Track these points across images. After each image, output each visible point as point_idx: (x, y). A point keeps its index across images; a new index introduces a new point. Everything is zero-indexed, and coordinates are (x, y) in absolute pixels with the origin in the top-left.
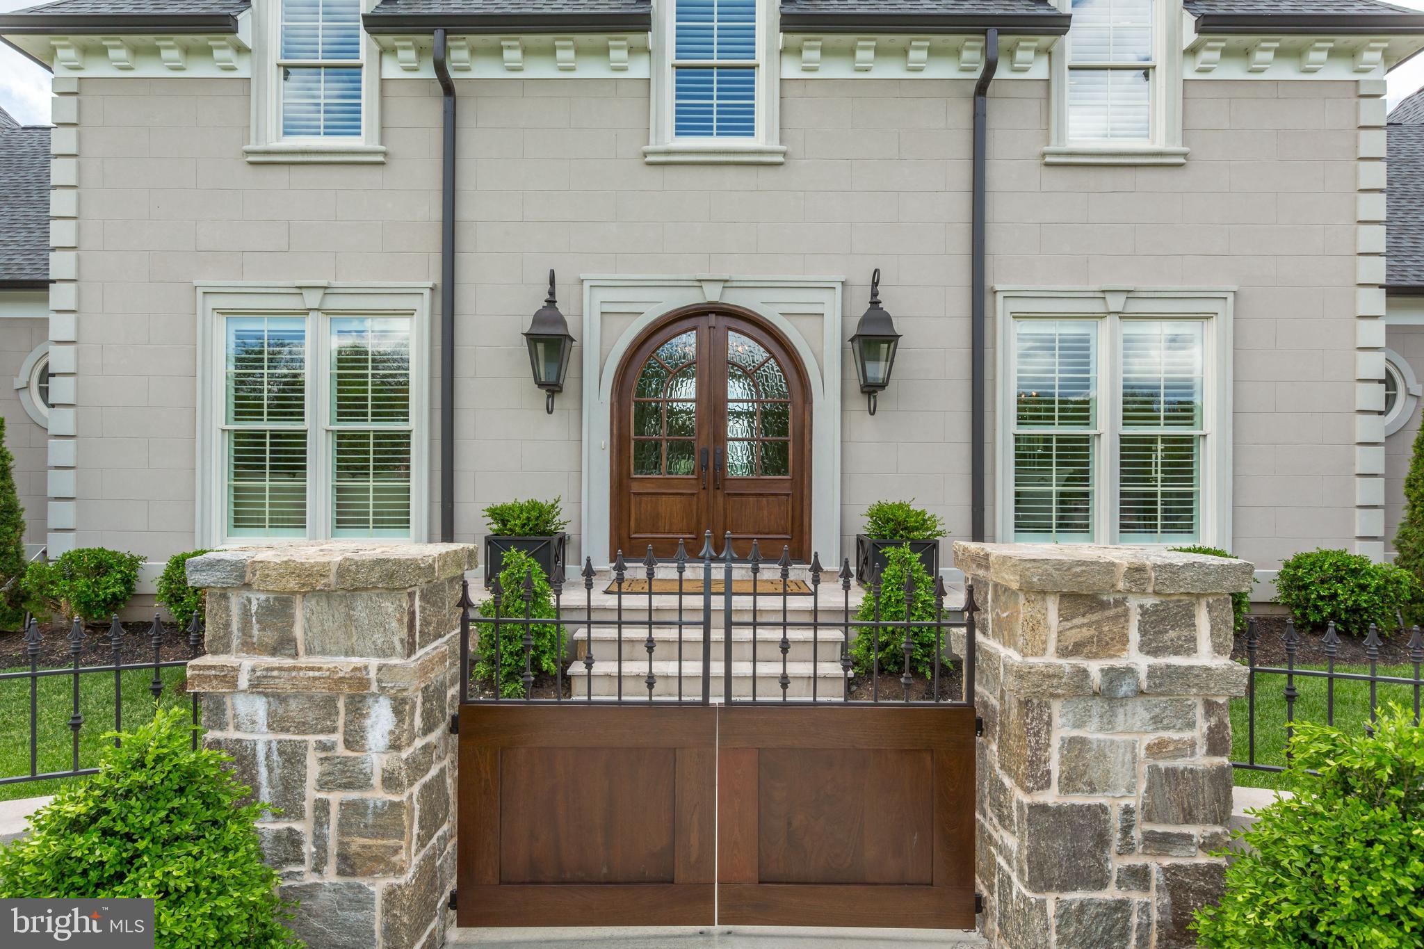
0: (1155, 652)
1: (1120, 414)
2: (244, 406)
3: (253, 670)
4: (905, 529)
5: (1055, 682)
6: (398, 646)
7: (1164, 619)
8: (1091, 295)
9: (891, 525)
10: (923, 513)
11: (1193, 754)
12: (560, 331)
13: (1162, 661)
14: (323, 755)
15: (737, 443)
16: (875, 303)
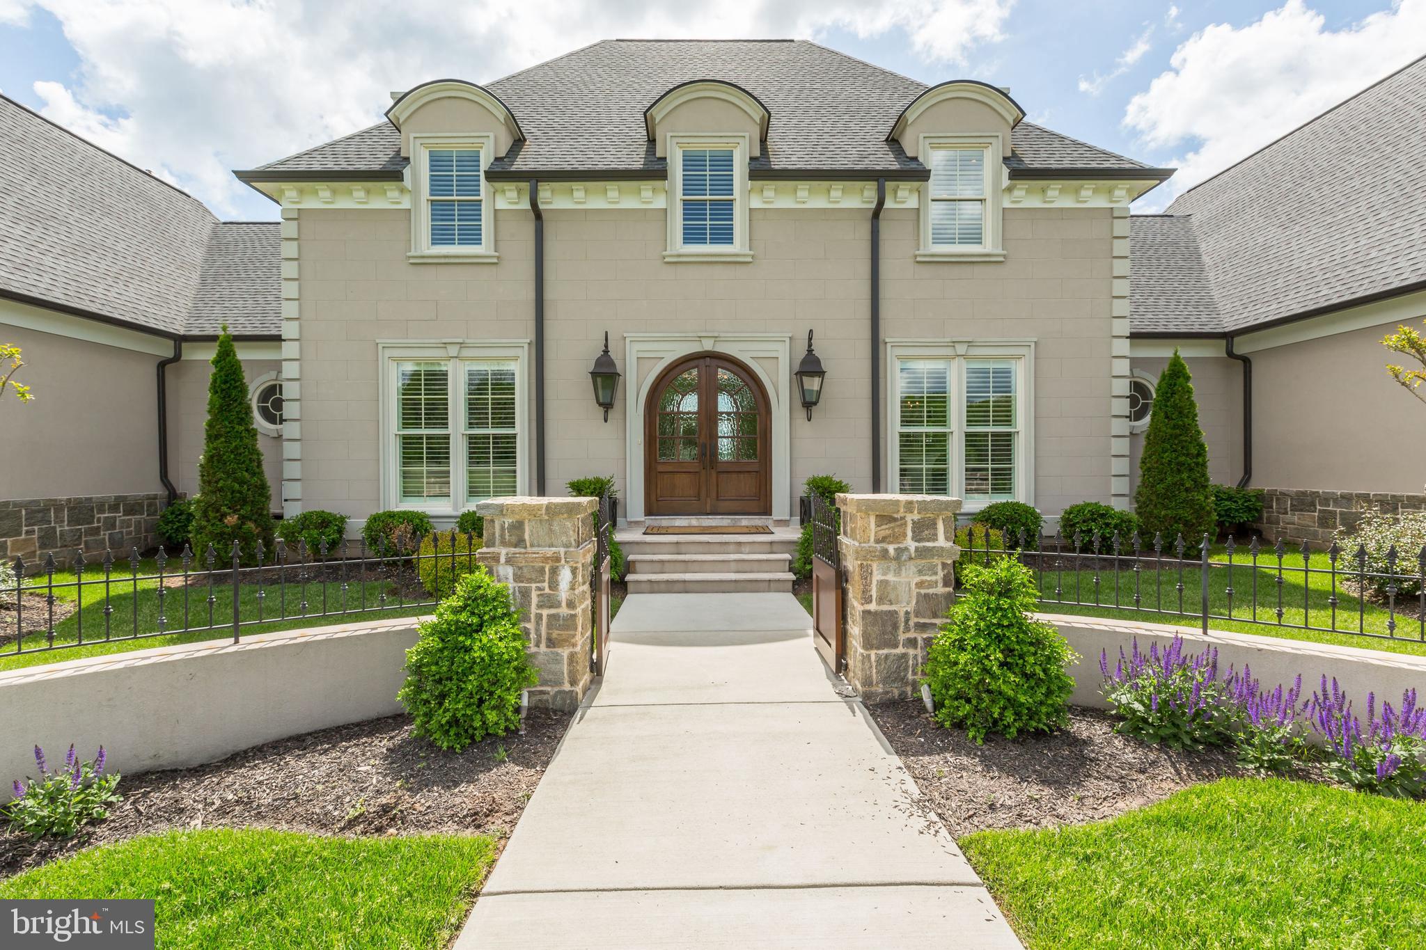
0: (918, 541)
1: (965, 419)
2: (410, 414)
3: (507, 554)
4: (829, 492)
5: (873, 554)
6: (573, 543)
7: (923, 525)
8: (946, 344)
9: (820, 489)
10: (841, 482)
11: (937, 586)
12: (612, 371)
13: (921, 544)
14: (539, 593)
15: (724, 440)
16: (810, 351)
